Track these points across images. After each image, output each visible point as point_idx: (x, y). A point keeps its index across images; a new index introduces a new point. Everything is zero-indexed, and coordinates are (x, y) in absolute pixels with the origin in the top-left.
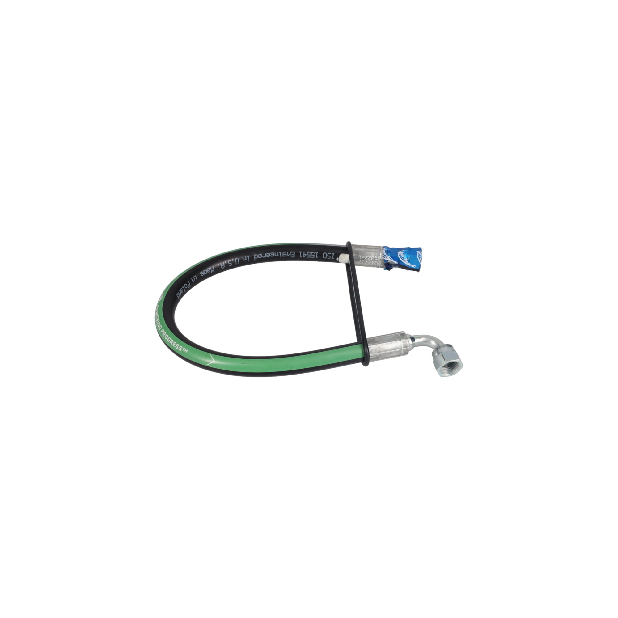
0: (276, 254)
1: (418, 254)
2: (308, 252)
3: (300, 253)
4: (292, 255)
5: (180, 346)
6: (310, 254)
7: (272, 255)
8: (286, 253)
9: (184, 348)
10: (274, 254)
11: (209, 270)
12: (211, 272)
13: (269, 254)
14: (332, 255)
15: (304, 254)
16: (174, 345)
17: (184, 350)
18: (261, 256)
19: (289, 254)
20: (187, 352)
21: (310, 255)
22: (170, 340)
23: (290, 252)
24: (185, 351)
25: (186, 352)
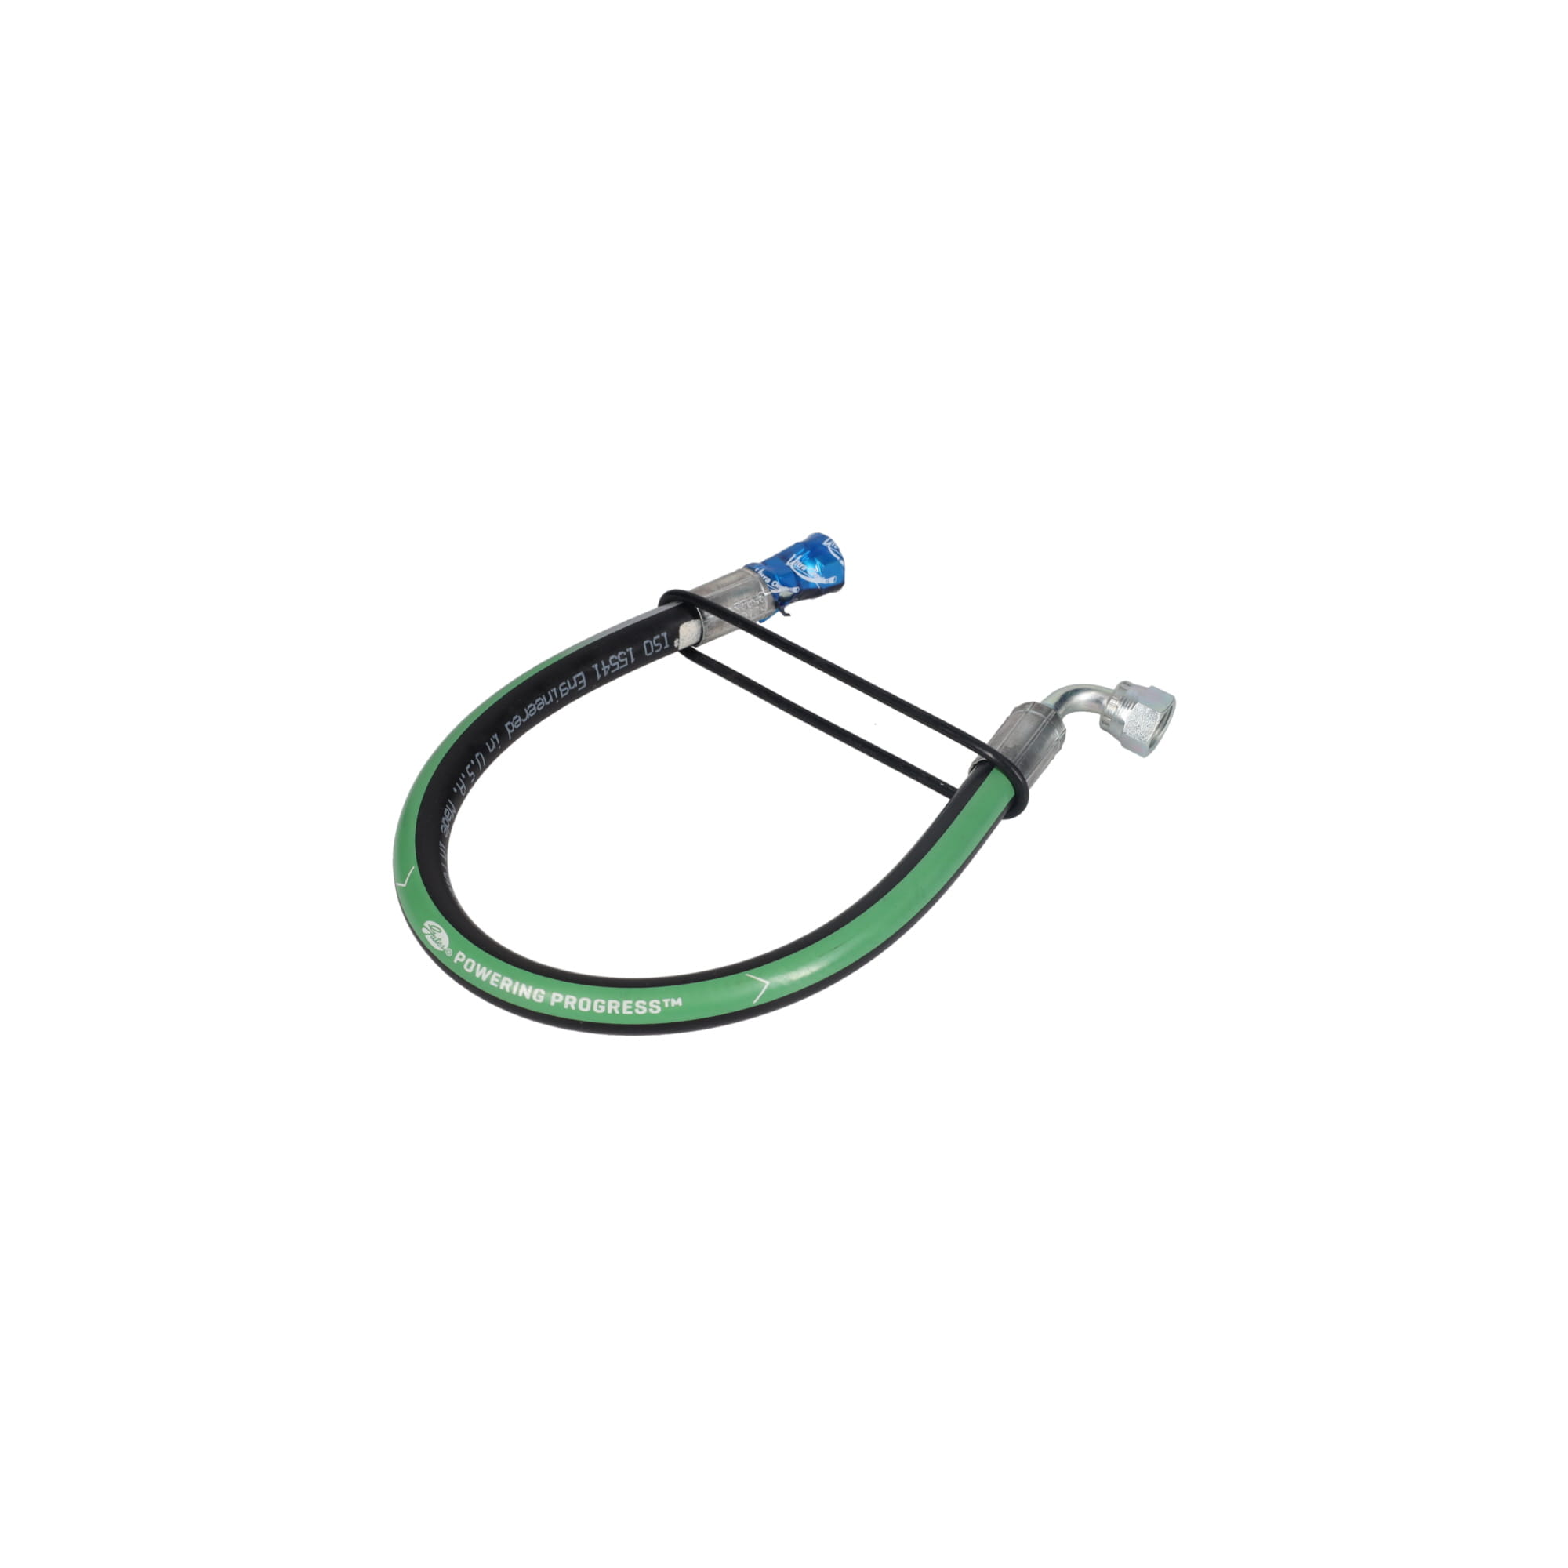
0: (548, 699)
1: (830, 549)
2: (612, 658)
3: (594, 669)
4: (580, 683)
5: (648, 1002)
6: (617, 660)
7: (539, 705)
8: (566, 685)
9: (666, 1001)
10: (542, 702)
13: (532, 707)
14: (663, 637)
15: (604, 668)
16: (629, 1010)
17: (670, 1003)
18: (520, 720)
19: (572, 684)
20: (681, 1004)
21: (617, 663)
22: (606, 1005)
23: (575, 677)
24: (673, 1005)
25: (677, 1006)
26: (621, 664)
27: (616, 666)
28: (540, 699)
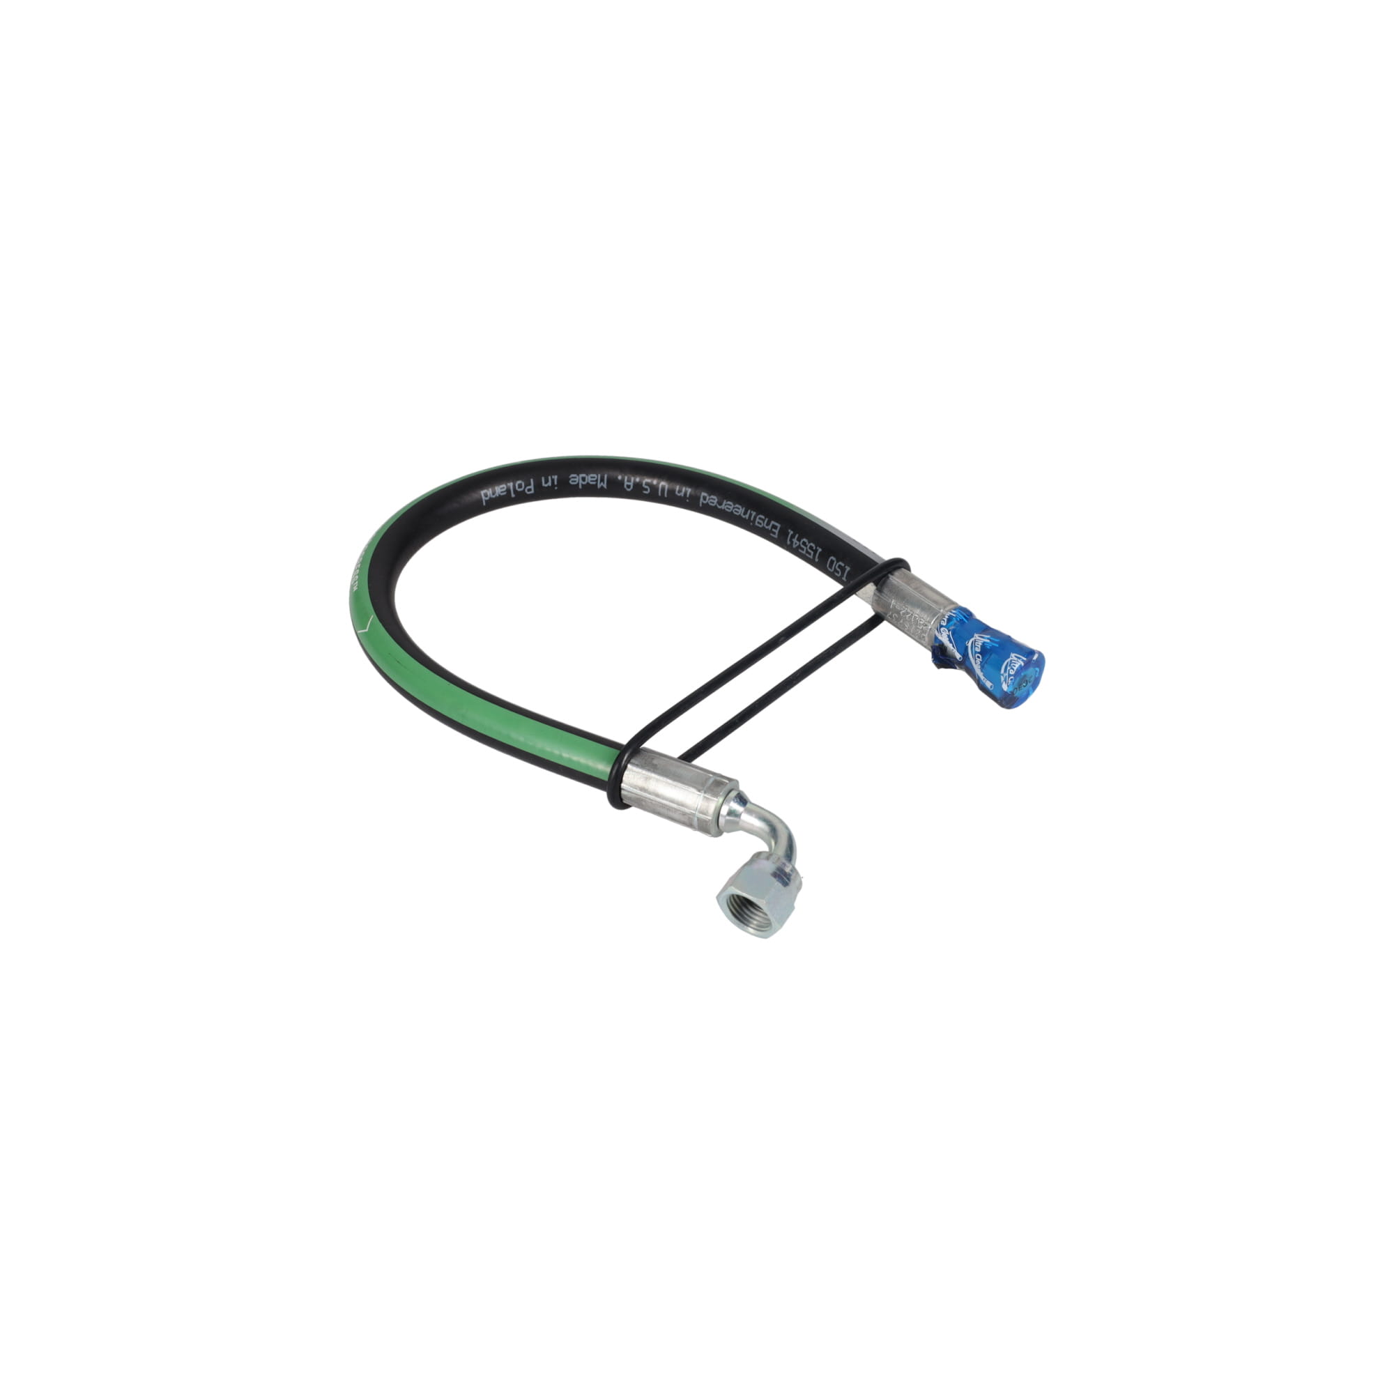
0: (745, 514)
1: (1009, 660)
2: (805, 540)
3: (789, 533)
4: (774, 530)
6: (806, 546)
7: (736, 510)
8: (764, 520)
10: (740, 511)
11: (594, 479)
12: (597, 484)
13: (731, 505)
14: (845, 569)
15: (795, 540)
18: (716, 501)
19: (768, 524)
21: (805, 548)
23: (773, 522)
26: (807, 552)
27: (803, 549)
28: (740, 507)
